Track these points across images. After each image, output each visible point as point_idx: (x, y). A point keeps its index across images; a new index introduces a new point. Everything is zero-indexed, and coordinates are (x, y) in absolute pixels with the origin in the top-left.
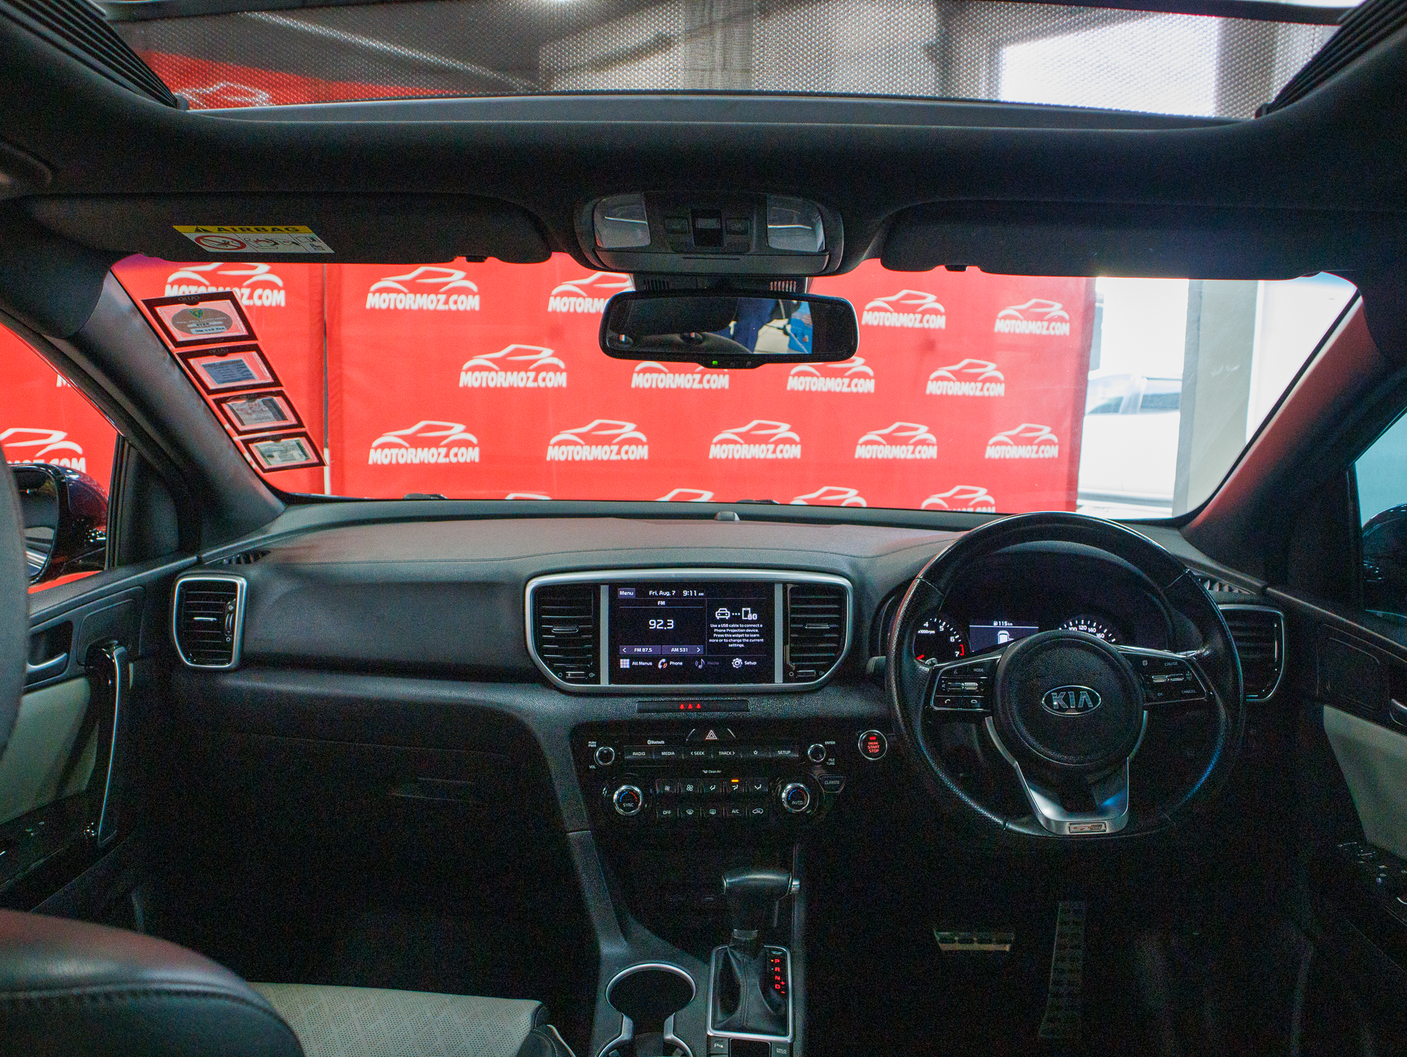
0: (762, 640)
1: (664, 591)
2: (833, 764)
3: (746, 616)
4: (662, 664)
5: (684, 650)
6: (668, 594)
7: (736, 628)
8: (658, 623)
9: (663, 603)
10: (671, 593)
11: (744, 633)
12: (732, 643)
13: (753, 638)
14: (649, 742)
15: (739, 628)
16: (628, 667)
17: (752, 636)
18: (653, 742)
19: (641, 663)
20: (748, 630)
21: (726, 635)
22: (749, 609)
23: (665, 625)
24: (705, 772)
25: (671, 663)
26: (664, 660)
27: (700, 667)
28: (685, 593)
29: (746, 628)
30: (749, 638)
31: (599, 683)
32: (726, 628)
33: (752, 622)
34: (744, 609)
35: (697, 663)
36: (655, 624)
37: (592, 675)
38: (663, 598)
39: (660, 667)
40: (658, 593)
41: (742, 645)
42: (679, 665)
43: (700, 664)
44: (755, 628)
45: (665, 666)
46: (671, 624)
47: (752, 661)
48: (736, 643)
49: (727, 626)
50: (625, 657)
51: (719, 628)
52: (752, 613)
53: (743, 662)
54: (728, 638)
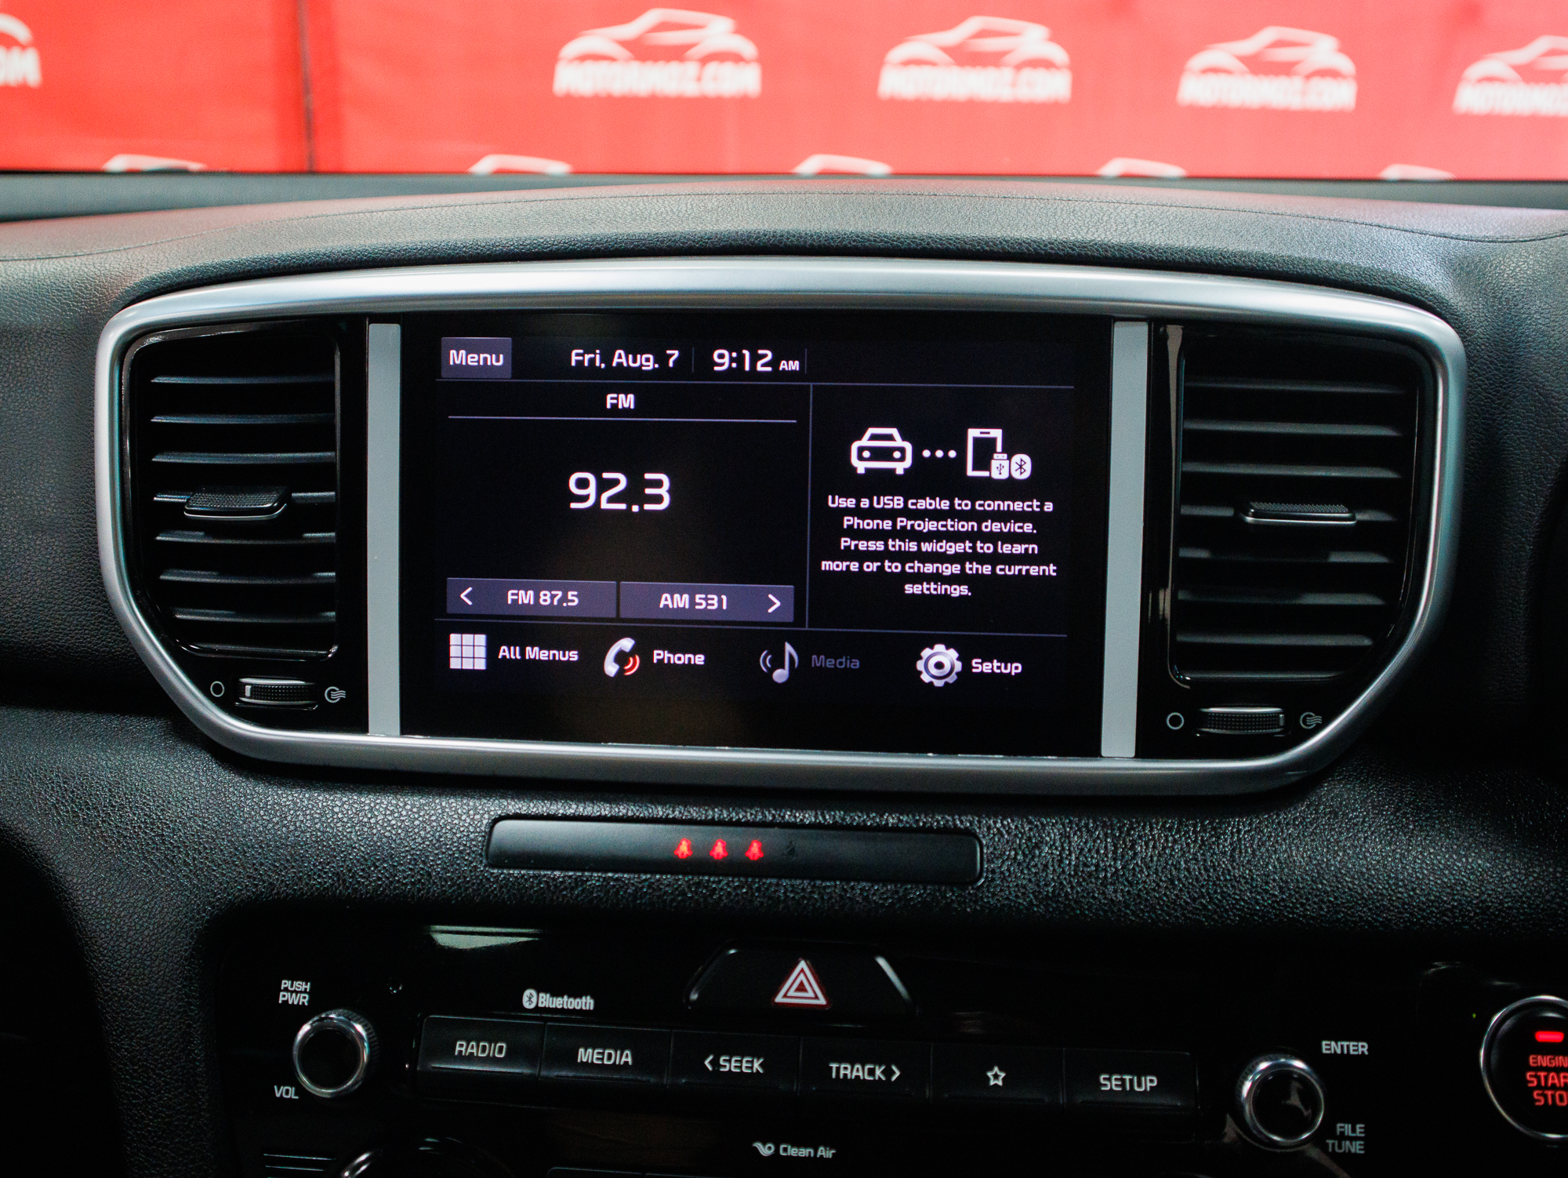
0: (1051, 570)
1: (633, 350)
2: (1357, 1148)
3: (982, 461)
4: (621, 658)
5: (711, 602)
6: (647, 362)
7: (936, 515)
8: (603, 485)
9: (627, 401)
10: (662, 359)
11: (972, 536)
12: (919, 578)
13: (1012, 560)
14: (531, 999)
15: (952, 514)
16: (481, 665)
17: (1006, 549)
18: (546, 1000)
19: (533, 653)
20: (989, 526)
21: (895, 545)
22: (997, 433)
23: (634, 493)
24: (765, 1150)
25: (658, 655)
26: (627, 644)
27: (780, 675)
28: (723, 360)
29: (981, 517)
30: (995, 559)
31: (362, 728)
32: (892, 514)
33: (1010, 488)
34: (973, 433)
35: (765, 660)
36: (591, 490)
37: (336, 695)
38: (626, 379)
39: (611, 668)
40: (607, 358)
41: (960, 591)
42: (690, 667)
43: (778, 663)
44: (1021, 517)
45: (634, 666)
46: (662, 489)
47: (1006, 659)
48: (937, 578)
49: (898, 502)
50: (469, 624)
51: (857, 512)
52: (1010, 451)
53: (965, 658)
54: (903, 557)
